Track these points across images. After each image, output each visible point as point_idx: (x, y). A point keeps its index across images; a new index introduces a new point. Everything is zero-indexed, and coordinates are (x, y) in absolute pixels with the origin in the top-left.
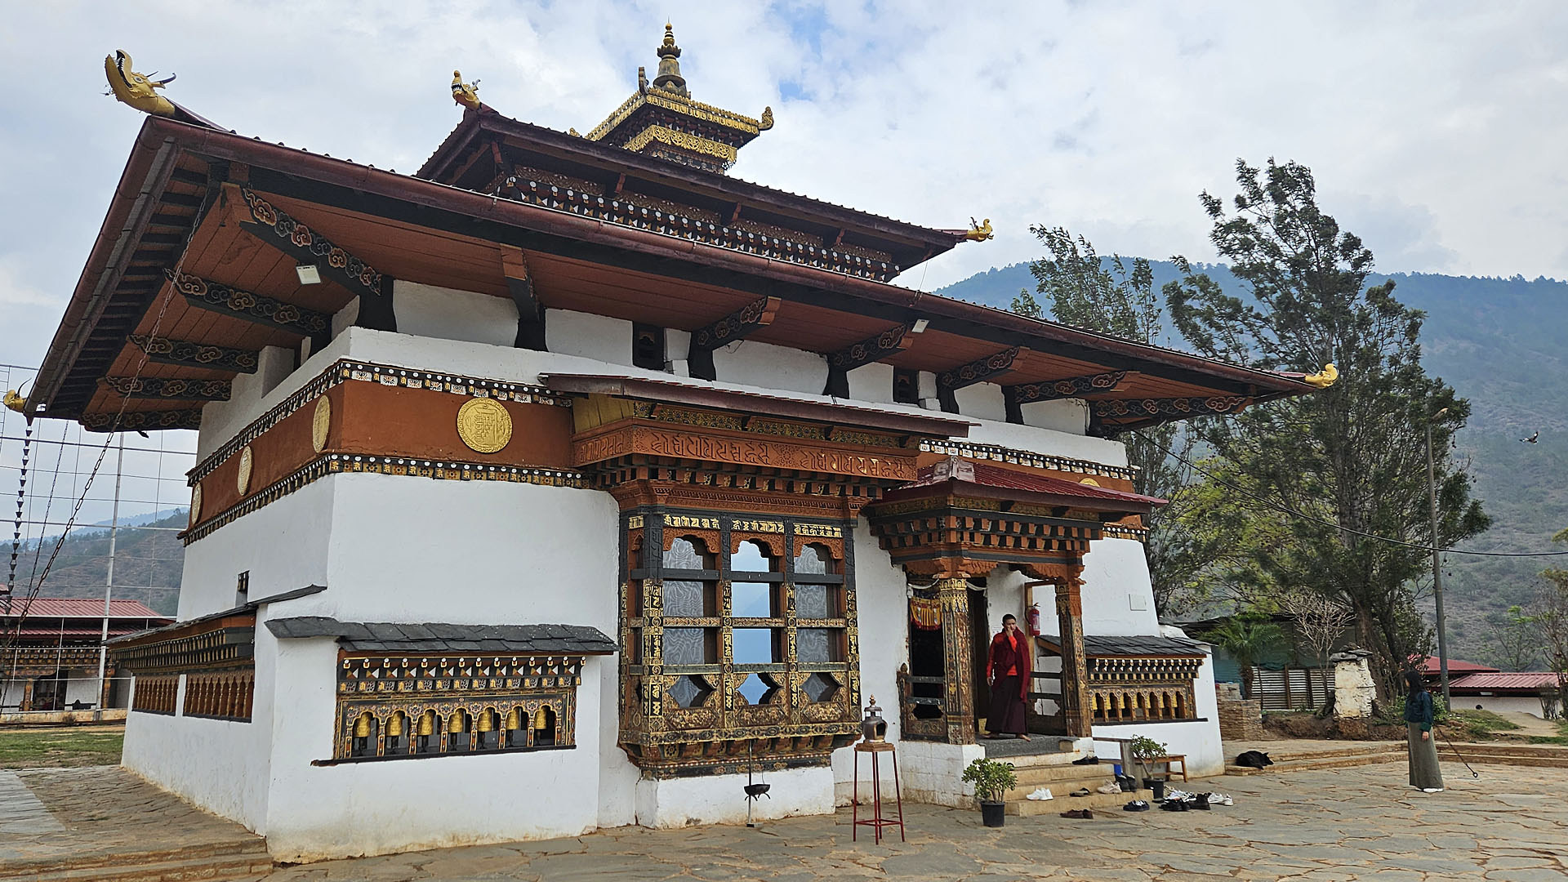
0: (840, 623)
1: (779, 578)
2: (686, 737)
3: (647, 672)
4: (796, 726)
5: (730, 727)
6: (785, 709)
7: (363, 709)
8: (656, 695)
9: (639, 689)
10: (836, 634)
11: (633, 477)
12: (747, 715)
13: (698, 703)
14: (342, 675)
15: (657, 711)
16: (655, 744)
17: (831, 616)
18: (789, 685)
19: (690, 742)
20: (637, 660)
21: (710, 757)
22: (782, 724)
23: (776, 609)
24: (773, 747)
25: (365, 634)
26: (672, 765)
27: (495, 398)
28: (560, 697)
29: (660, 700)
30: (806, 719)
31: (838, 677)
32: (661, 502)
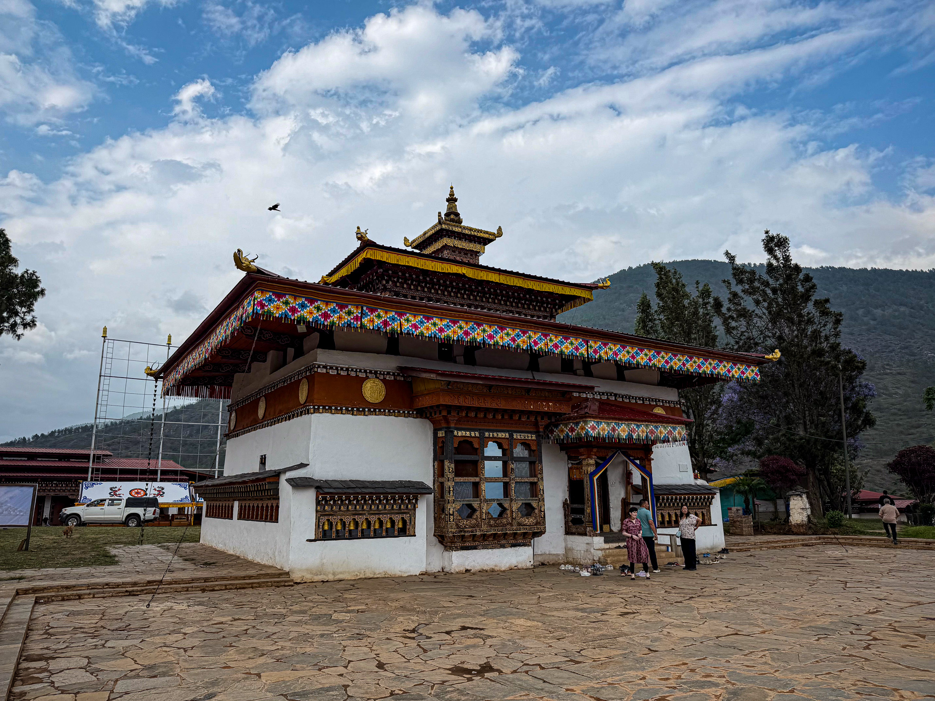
0: (535, 480)
1: (507, 458)
2: (465, 532)
3: (447, 502)
4: (515, 527)
5: (484, 528)
6: (510, 519)
7: (326, 518)
8: (451, 512)
9: (443, 510)
10: (534, 485)
11: (440, 414)
12: (492, 522)
13: (470, 516)
14: (318, 503)
15: (452, 520)
16: (451, 535)
17: (531, 476)
18: (511, 508)
19: (466, 534)
20: (442, 496)
21: (475, 541)
22: (508, 526)
23: (505, 474)
24: (504, 537)
25: (327, 485)
26: (459, 544)
27: (378, 378)
28: (408, 513)
29: (453, 515)
30: (519, 524)
31: (534, 504)
32: (452, 425)
